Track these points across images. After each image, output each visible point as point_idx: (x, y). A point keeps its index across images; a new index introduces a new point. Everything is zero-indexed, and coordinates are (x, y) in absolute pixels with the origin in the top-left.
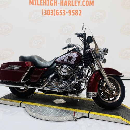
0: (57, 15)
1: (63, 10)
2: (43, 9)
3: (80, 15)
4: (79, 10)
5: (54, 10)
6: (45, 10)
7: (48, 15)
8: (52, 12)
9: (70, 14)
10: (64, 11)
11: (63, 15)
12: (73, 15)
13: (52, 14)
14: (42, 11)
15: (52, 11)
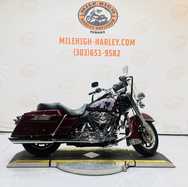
0: (91, 55)
1: (99, 50)
2: (75, 49)
3: (118, 56)
4: (118, 51)
5: (88, 49)
6: (77, 50)
7: (81, 55)
8: (85, 52)
9: (106, 54)
10: (99, 51)
11: (99, 55)
12: (109, 56)
13: (85, 54)
15: (85, 51)
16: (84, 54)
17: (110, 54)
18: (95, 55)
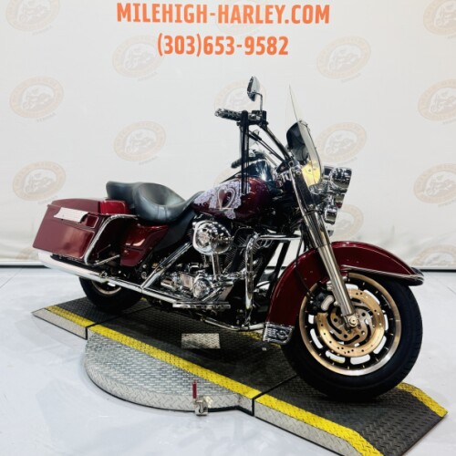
0: (206, 52)
1: (228, 38)
2: (161, 35)
3: (282, 52)
4: (281, 38)
5: (198, 35)
6: (166, 37)
7: (178, 52)
8: (191, 45)
9: (249, 50)
10: (229, 42)
11: (228, 53)
12: (258, 53)
13: (189, 49)
14: (157, 40)
15: (189, 41)
16: (187, 48)
17: (259, 49)
18: (217, 53)
